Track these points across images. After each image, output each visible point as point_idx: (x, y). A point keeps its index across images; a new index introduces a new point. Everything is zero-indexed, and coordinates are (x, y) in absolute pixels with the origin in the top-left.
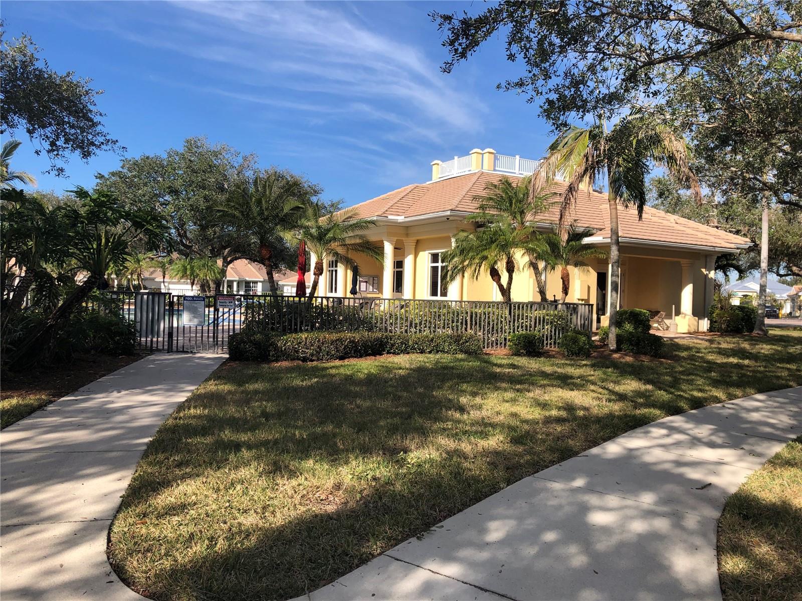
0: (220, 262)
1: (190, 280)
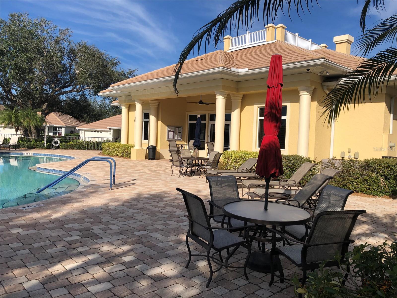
0: (39, 113)
1: (15, 127)
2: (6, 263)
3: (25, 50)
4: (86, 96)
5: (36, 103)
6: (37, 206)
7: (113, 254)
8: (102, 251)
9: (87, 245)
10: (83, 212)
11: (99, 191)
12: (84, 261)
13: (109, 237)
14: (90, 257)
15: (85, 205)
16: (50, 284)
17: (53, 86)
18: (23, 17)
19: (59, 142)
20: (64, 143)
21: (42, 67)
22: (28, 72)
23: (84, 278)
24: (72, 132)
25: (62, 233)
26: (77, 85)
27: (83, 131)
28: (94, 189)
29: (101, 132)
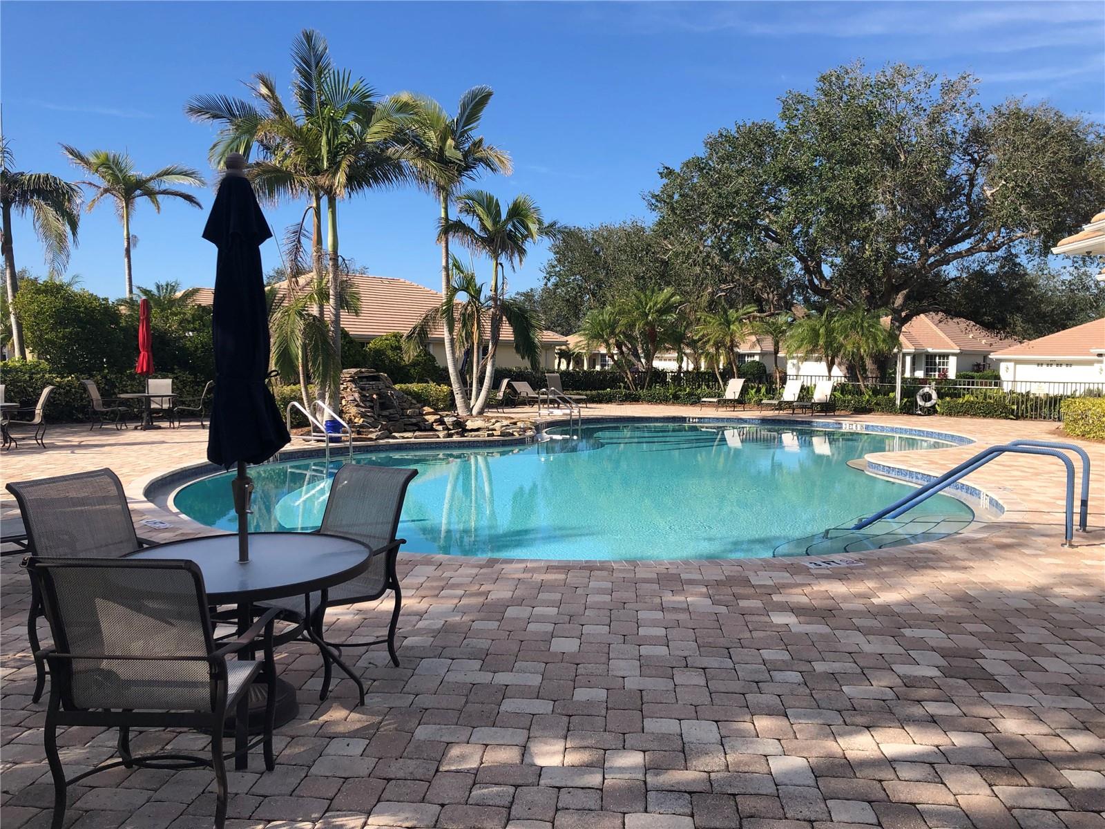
1: (827, 356)
2: (743, 694)
3: (852, 160)
4: (1018, 260)
5: (879, 292)
6: (844, 565)
7: (1035, 751)
8: (999, 731)
9: (955, 699)
10: (965, 600)
11: (1027, 545)
12: (937, 747)
13: (1031, 692)
14: (960, 740)
15: (975, 581)
16: (833, 781)
17: (922, 242)
18: (851, 75)
19: (934, 396)
20: (948, 399)
21: (893, 195)
22: (859, 214)
23: (929, 795)
24: (978, 368)
25: (891, 648)
26: (990, 230)
27: (1011, 365)
28: (1013, 538)
29: (1069, 364)
